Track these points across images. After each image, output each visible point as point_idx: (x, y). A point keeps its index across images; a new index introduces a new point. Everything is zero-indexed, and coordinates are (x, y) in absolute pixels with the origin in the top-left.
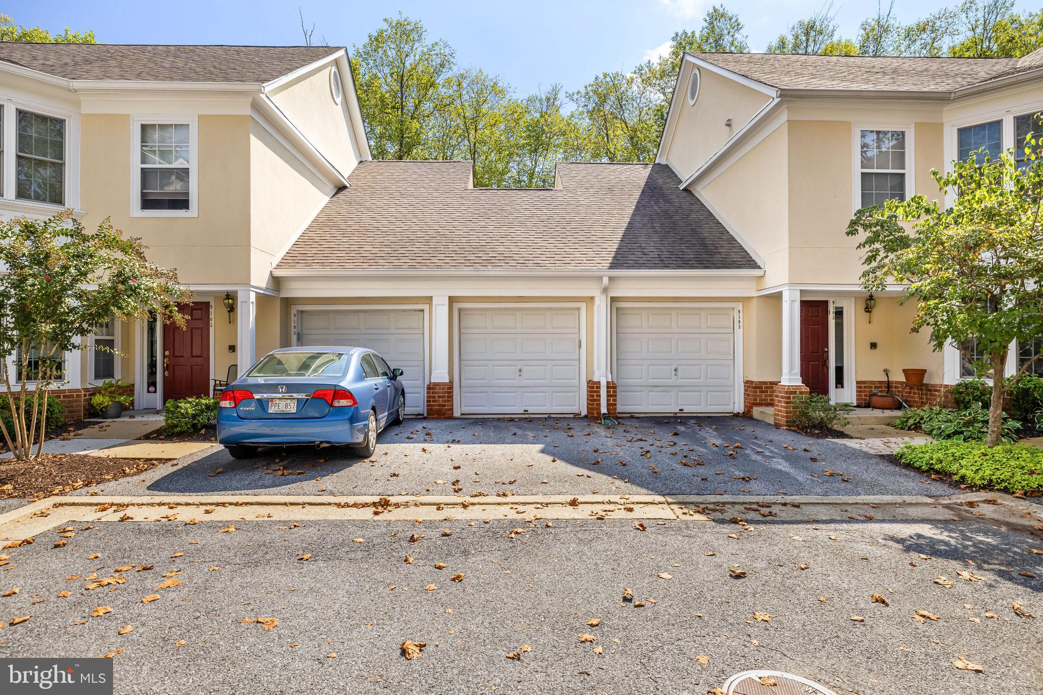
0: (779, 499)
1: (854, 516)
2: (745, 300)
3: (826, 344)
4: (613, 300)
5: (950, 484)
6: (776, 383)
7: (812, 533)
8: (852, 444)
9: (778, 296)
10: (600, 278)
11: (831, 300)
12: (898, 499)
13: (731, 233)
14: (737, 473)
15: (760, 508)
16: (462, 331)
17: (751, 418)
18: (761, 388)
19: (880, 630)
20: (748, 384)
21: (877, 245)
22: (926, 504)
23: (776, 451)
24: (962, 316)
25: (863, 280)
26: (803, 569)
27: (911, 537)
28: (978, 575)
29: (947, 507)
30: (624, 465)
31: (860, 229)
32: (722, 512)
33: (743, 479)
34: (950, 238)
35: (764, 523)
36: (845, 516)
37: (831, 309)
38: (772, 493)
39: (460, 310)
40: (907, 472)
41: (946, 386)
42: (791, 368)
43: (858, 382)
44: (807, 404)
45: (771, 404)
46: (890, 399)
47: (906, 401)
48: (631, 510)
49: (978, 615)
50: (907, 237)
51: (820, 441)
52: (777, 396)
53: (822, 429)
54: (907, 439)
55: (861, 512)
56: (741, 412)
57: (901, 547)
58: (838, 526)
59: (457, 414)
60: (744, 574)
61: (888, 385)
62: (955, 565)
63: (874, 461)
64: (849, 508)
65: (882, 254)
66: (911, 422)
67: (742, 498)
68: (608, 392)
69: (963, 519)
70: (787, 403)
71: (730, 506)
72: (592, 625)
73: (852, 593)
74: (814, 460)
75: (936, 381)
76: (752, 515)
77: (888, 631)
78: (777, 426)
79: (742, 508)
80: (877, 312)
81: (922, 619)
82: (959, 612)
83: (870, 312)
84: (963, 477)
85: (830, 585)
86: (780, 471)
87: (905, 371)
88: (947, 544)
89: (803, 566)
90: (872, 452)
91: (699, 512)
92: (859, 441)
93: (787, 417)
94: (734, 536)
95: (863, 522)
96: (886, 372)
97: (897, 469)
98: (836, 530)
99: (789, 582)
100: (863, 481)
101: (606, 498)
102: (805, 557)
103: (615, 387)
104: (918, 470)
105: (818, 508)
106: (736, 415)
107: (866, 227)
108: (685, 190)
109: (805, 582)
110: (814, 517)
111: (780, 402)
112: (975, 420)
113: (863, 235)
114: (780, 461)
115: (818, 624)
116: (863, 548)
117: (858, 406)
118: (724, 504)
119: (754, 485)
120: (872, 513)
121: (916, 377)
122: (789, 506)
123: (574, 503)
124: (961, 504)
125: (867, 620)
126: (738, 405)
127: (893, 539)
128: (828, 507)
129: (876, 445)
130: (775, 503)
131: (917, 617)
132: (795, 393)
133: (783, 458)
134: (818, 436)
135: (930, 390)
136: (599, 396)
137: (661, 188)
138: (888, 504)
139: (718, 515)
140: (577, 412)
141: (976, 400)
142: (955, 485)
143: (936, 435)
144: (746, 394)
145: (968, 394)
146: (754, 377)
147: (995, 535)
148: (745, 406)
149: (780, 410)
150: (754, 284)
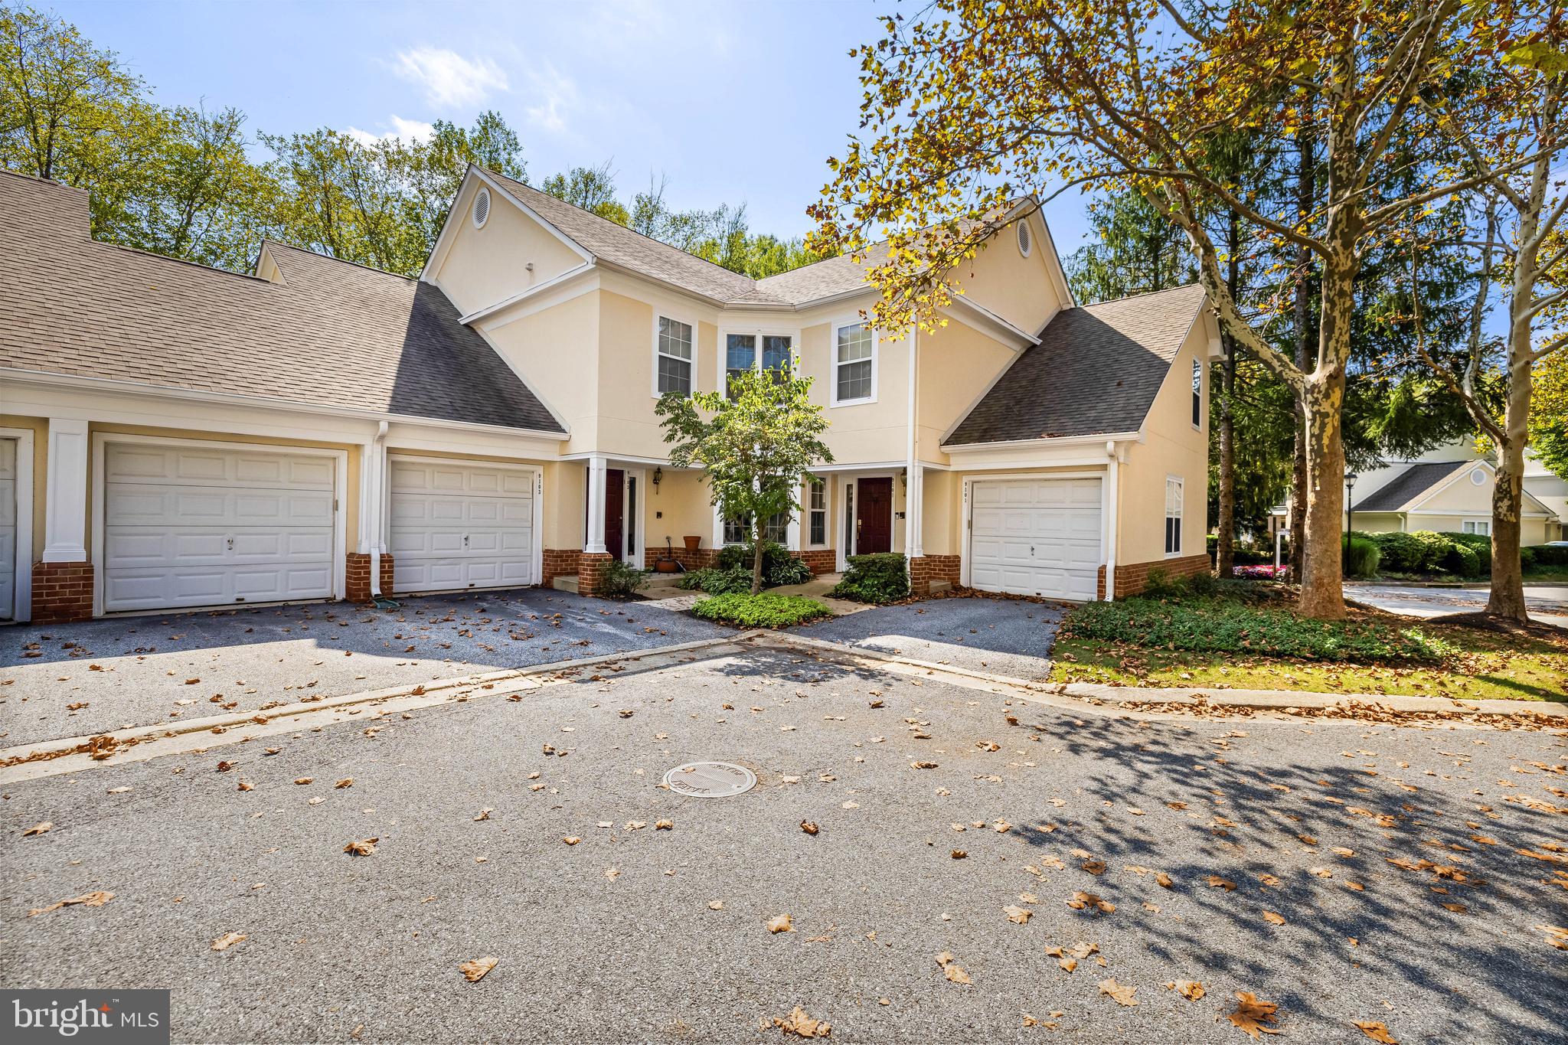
0: (620, 655)
1: (682, 659)
2: (547, 464)
4: (391, 451)
5: (733, 627)
6: (581, 551)
8: (654, 604)
9: (585, 463)
10: (377, 423)
11: (626, 470)
12: (705, 643)
13: (529, 388)
14: (572, 639)
15: (609, 665)
16: (110, 479)
17: (551, 589)
18: (562, 557)
19: (737, 724)
20: (548, 553)
21: (677, 427)
22: (724, 644)
23: (595, 616)
25: (671, 457)
26: (670, 700)
27: (725, 666)
28: (773, 680)
29: (736, 643)
30: (448, 647)
31: (666, 411)
32: (578, 673)
33: (582, 644)
34: (741, 433)
35: (620, 676)
36: (676, 660)
37: (626, 479)
38: (612, 652)
39: (107, 445)
40: (703, 622)
41: (715, 550)
42: (597, 535)
43: (646, 549)
44: (609, 571)
45: (577, 573)
46: (673, 564)
47: (685, 565)
48: (490, 687)
49: (782, 703)
50: (700, 423)
51: (628, 604)
52: (583, 565)
53: (628, 594)
54: (694, 597)
55: (686, 656)
56: (539, 583)
57: (723, 673)
58: (675, 668)
59: (98, 612)
60: (631, 713)
61: (670, 550)
62: (758, 678)
63: (676, 617)
64: (676, 654)
65: (679, 434)
66: (692, 582)
67: (589, 660)
68: (382, 567)
69: (749, 650)
70: (592, 570)
71: (583, 668)
72: (534, 778)
73: (709, 706)
74: (630, 621)
75: (707, 547)
76: (605, 672)
77: (741, 723)
78: (582, 594)
79: (594, 668)
80: (663, 483)
81: (756, 711)
82: (772, 703)
83: (657, 484)
84: (741, 621)
85: (693, 706)
86: (609, 633)
87: (685, 538)
88: (748, 667)
90: (672, 609)
91: (559, 677)
92: (658, 601)
93: (592, 584)
94: (604, 690)
95: (690, 662)
96: (668, 539)
97: (695, 620)
98: (676, 671)
99: (666, 711)
100: (676, 633)
101: (456, 681)
102: (666, 692)
103: (392, 561)
104: (711, 619)
105: (654, 657)
106: (535, 587)
107: (671, 409)
108: (467, 326)
109: (677, 708)
110: (654, 665)
111: (586, 570)
112: (737, 577)
113: (667, 416)
114: (603, 624)
115: (699, 730)
116: (701, 680)
117: (648, 572)
118: (576, 667)
119: (592, 648)
120: (692, 655)
121: (693, 542)
122: (631, 660)
123: (419, 692)
124: (744, 640)
125: (728, 721)
126: (536, 577)
127: (714, 669)
128: (660, 656)
129: (673, 604)
130: (619, 660)
131: (753, 711)
132: (600, 560)
133: (604, 622)
134: (624, 601)
135: (704, 555)
136: (369, 573)
137: (435, 317)
138: (700, 647)
139: (576, 677)
140: (329, 595)
141: (737, 561)
142: (737, 627)
143: (715, 591)
144: (545, 564)
145: (731, 556)
146: (556, 546)
147: (770, 656)
148: (544, 577)
149: (585, 578)
150: (557, 448)
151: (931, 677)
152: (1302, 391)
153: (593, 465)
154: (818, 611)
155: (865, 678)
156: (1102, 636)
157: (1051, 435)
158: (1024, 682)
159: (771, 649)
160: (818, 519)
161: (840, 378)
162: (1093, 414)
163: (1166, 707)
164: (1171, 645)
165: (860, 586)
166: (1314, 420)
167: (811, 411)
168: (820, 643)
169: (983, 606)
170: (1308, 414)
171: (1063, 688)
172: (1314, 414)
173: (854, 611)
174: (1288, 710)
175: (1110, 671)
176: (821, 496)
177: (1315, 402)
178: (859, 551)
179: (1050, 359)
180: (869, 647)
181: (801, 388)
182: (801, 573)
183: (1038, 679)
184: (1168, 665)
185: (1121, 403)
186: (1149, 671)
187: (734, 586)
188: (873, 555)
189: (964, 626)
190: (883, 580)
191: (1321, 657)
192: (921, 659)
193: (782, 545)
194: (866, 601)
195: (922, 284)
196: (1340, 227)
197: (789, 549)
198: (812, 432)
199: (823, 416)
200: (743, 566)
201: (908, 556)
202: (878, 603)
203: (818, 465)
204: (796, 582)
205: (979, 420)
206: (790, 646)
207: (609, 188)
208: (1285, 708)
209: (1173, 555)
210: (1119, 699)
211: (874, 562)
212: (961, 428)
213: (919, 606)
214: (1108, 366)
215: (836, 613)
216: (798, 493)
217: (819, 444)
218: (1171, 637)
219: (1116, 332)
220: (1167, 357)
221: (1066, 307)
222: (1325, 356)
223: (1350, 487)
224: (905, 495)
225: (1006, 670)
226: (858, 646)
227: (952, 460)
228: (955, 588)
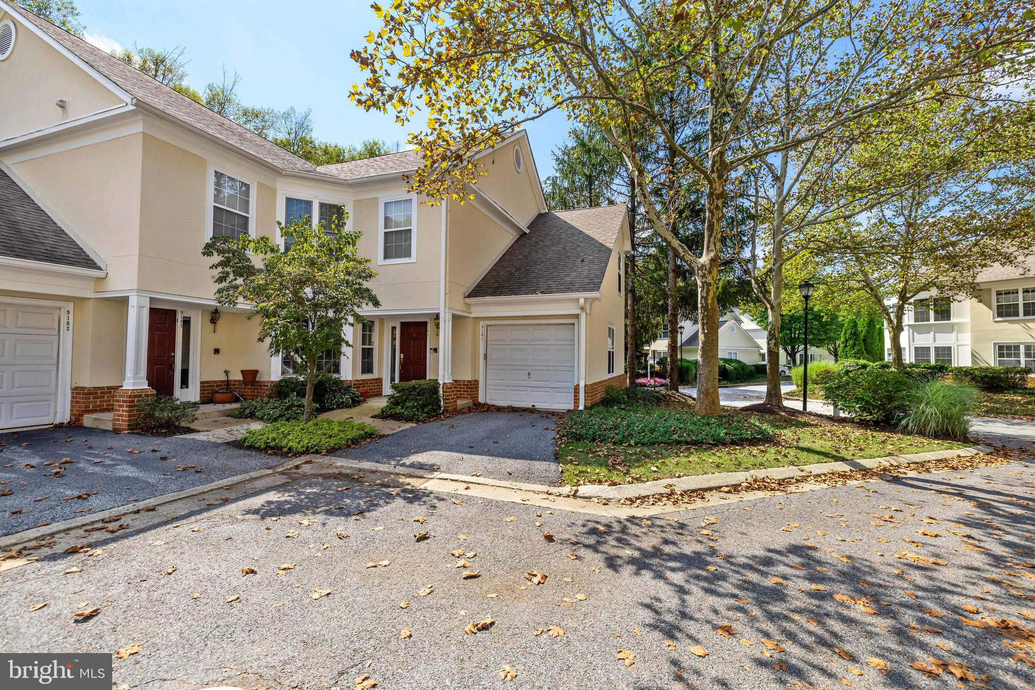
0: (131, 507)
1: (212, 502)
2: (79, 301)
3: (173, 350)
5: (282, 456)
6: (116, 388)
7: (173, 532)
8: (200, 436)
9: (123, 302)
11: (179, 310)
12: (246, 476)
14: (69, 493)
15: (106, 525)
17: (81, 427)
18: (94, 393)
19: (255, 600)
20: (77, 391)
21: (228, 269)
22: (268, 475)
23: (119, 457)
24: (293, 331)
25: (217, 295)
26: (170, 574)
27: (263, 505)
28: (314, 519)
29: (282, 473)
31: (215, 254)
32: (51, 545)
33: (79, 497)
34: (290, 274)
35: (114, 540)
36: (203, 505)
37: (179, 318)
38: (120, 504)
40: (249, 453)
41: (272, 382)
42: (136, 372)
43: (201, 383)
44: (153, 407)
45: (110, 409)
46: (229, 395)
47: (242, 396)
49: (318, 550)
50: (253, 267)
51: (168, 439)
52: (117, 401)
53: (171, 428)
54: (245, 426)
55: (218, 496)
56: (66, 422)
57: (256, 516)
58: (198, 517)
60: (96, 611)
61: (228, 383)
62: (298, 517)
63: (222, 448)
64: (206, 496)
65: (231, 277)
66: (247, 411)
67: (79, 521)
69: (294, 480)
70: (130, 406)
71: (62, 535)
73: (224, 576)
74: (164, 459)
75: (265, 379)
76: (96, 536)
77: (261, 597)
78: (116, 431)
79: (81, 532)
80: (221, 323)
81: (284, 572)
82: (307, 553)
83: (215, 323)
84: (290, 449)
85: (201, 578)
86: (128, 477)
87: (243, 372)
88: (288, 503)
89: (170, 571)
90: (219, 441)
91: (11, 557)
92: (206, 433)
93: (129, 421)
94: (74, 569)
95: (220, 505)
96: (227, 373)
97: (242, 451)
98: (197, 521)
99: (155, 595)
100: (215, 468)
102: (170, 560)
104: (258, 449)
105: (175, 504)
106: (59, 427)
107: (220, 252)
109: (175, 586)
110: (170, 516)
111: (122, 406)
112: (292, 405)
113: (217, 258)
114: (125, 467)
115: (196, 624)
117: (202, 403)
118: (52, 535)
119: (94, 501)
120: (226, 494)
121: (251, 376)
122: (142, 512)
124: (291, 469)
125: (243, 596)
126: (63, 414)
127: (249, 512)
128: (185, 501)
129: (220, 434)
130: (125, 514)
131: (280, 572)
132: (140, 396)
133: (128, 463)
134: (165, 435)
135: (260, 385)
138: (239, 483)
141: (293, 391)
142: (285, 455)
143: (269, 419)
144: (74, 402)
145: (287, 387)
146: (88, 382)
147: (316, 485)
148: (71, 415)
149: (121, 415)
150: (91, 285)
151: (468, 492)
152: (696, 268)
153: (133, 301)
154: (366, 433)
155: (410, 501)
156: (587, 438)
157: (542, 292)
158: (545, 488)
159: (316, 476)
160: (367, 354)
161: (386, 242)
162: (568, 279)
163: (651, 500)
164: (632, 442)
165: (403, 408)
166: (703, 287)
167: (360, 263)
168: (367, 465)
169: (498, 419)
170: (699, 283)
171: (577, 491)
172: (703, 283)
173: (398, 430)
174: (723, 489)
175: (603, 469)
176: (370, 336)
177: (703, 276)
178: (402, 379)
179: (537, 243)
180: (412, 465)
181: (352, 240)
182: (352, 398)
183: (553, 483)
184: (639, 460)
185: (585, 273)
186: (629, 466)
187: (289, 415)
188: (413, 382)
189: (488, 438)
190: (421, 402)
191: (719, 443)
192: (457, 473)
193: (335, 376)
194: (408, 420)
195: (456, 159)
196: (717, 165)
197: (342, 379)
198: (361, 280)
199: (372, 267)
200: (297, 395)
201: (441, 382)
202: (418, 421)
203: (367, 310)
204: (348, 406)
205: (491, 281)
206: (337, 471)
207: (180, 72)
208: (720, 487)
209: (611, 375)
210: (619, 497)
211: (414, 388)
212: (479, 286)
213: (449, 421)
214: (574, 249)
215: (382, 433)
216: (349, 332)
217: (367, 290)
218: (631, 435)
219: (576, 229)
220: (610, 246)
221: (543, 211)
222: (708, 247)
223: (681, 333)
224: (438, 335)
225: (528, 477)
226: (403, 465)
227: (473, 309)
228: (475, 404)
